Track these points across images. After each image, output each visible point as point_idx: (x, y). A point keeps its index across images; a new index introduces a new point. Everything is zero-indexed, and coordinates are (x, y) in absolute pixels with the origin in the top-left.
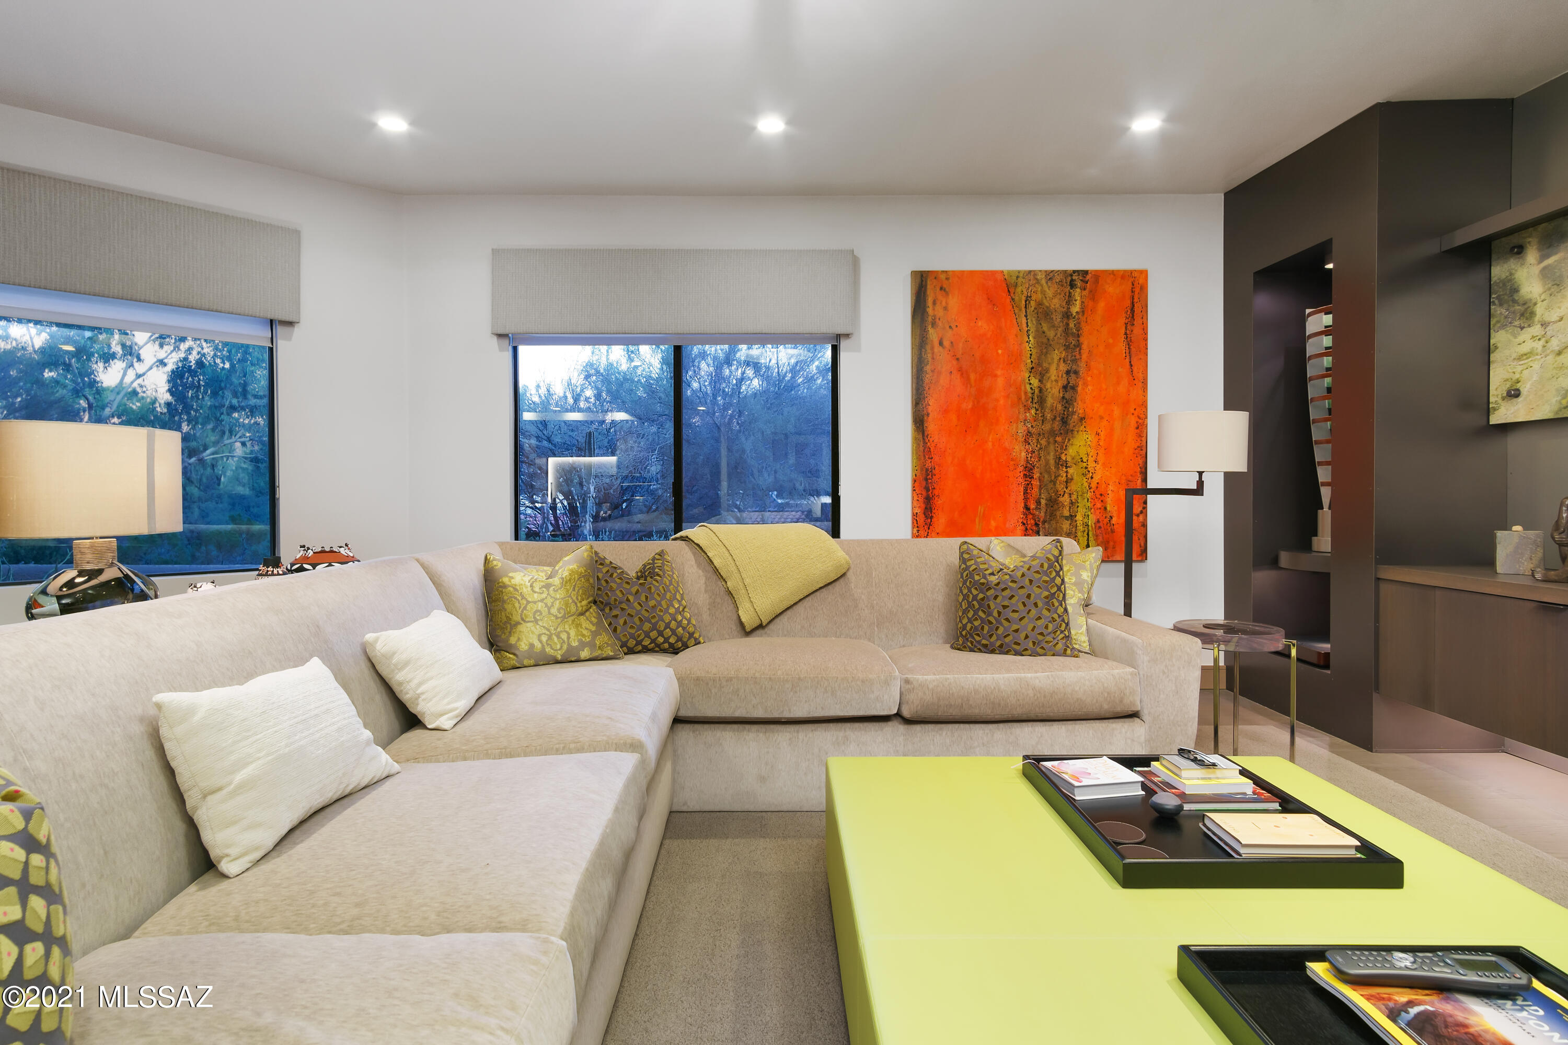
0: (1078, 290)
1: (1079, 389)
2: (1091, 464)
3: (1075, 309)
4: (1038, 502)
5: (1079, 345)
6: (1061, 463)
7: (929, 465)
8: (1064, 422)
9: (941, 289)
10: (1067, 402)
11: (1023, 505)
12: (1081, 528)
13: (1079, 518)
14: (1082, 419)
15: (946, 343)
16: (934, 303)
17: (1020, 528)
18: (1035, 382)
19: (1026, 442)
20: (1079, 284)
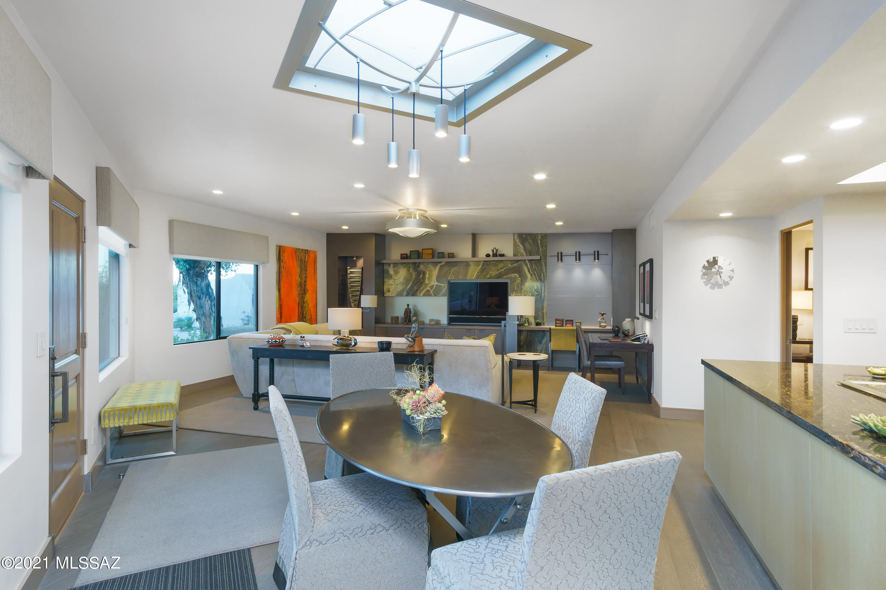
0: (307, 255)
1: (307, 282)
2: (309, 302)
3: (306, 260)
4: (300, 313)
5: (307, 270)
6: (304, 302)
7: (281, 303)
8: (304, 291)
9: (283, 251)
10: (305, 285)
11: (298, 314)
12: (307, 320)
13: (307, 317)
14: (307, 290)
15: (284, 268)
16: (282, 255)
17: (297, 321)
18: (300, 280)
19: (298, 296)
20: (307, 253)
